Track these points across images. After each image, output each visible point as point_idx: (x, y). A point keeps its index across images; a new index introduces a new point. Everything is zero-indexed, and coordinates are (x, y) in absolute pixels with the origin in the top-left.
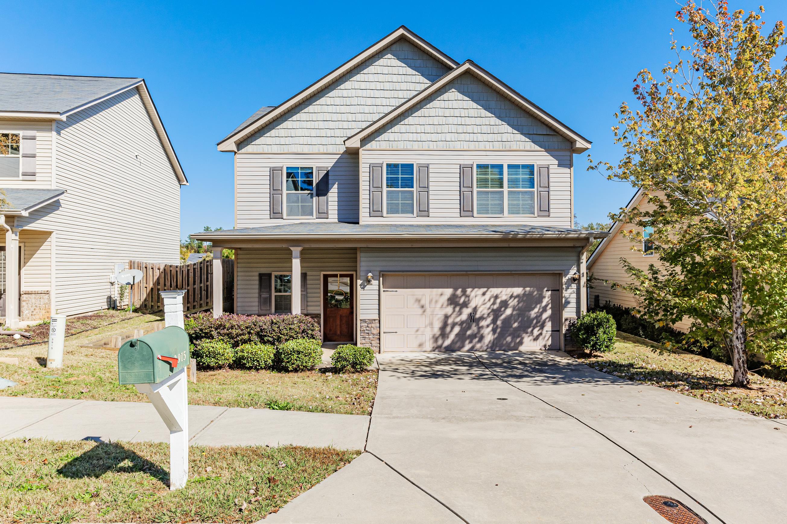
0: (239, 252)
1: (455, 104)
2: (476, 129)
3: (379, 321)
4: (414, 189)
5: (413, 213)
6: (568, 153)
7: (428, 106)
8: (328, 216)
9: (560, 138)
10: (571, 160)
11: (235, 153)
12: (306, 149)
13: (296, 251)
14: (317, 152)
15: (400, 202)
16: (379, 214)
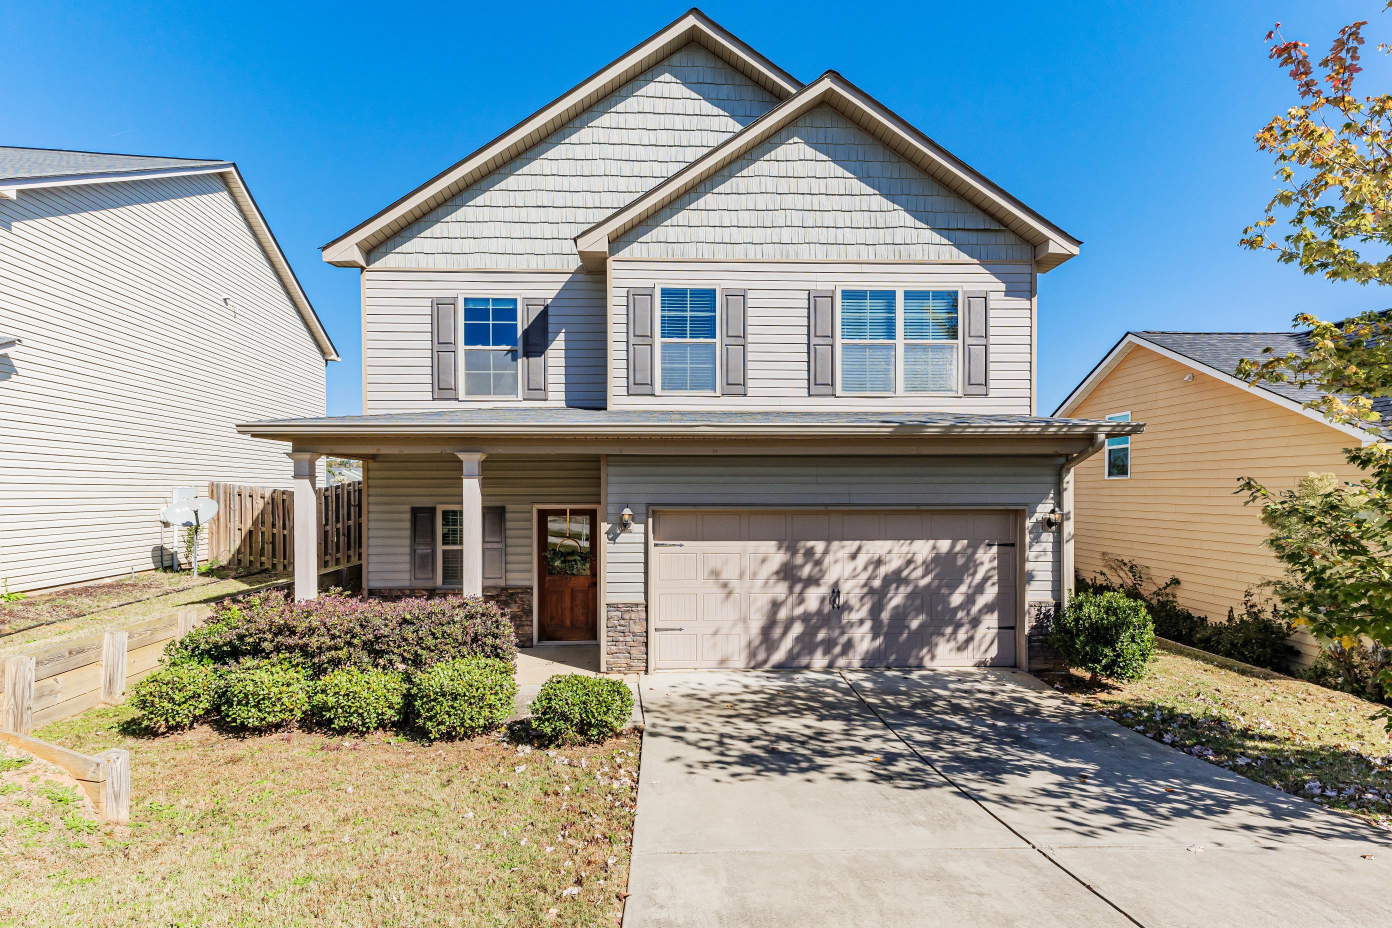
0: (372, 465)
1: (800, 169)
2: (842, 219)
3: (647, 607)
4: (717, 340)
5: (714, 389)
6: (1027, 269)
7: (745, 172)
8: (546, 395)
9: (1011, 238)
10: (1033, 283)
11: (363, 269)
12: (503, 263)
13: (471, 460)
14: (524, 267)
15: (689, 366)
16: (647, 389)
